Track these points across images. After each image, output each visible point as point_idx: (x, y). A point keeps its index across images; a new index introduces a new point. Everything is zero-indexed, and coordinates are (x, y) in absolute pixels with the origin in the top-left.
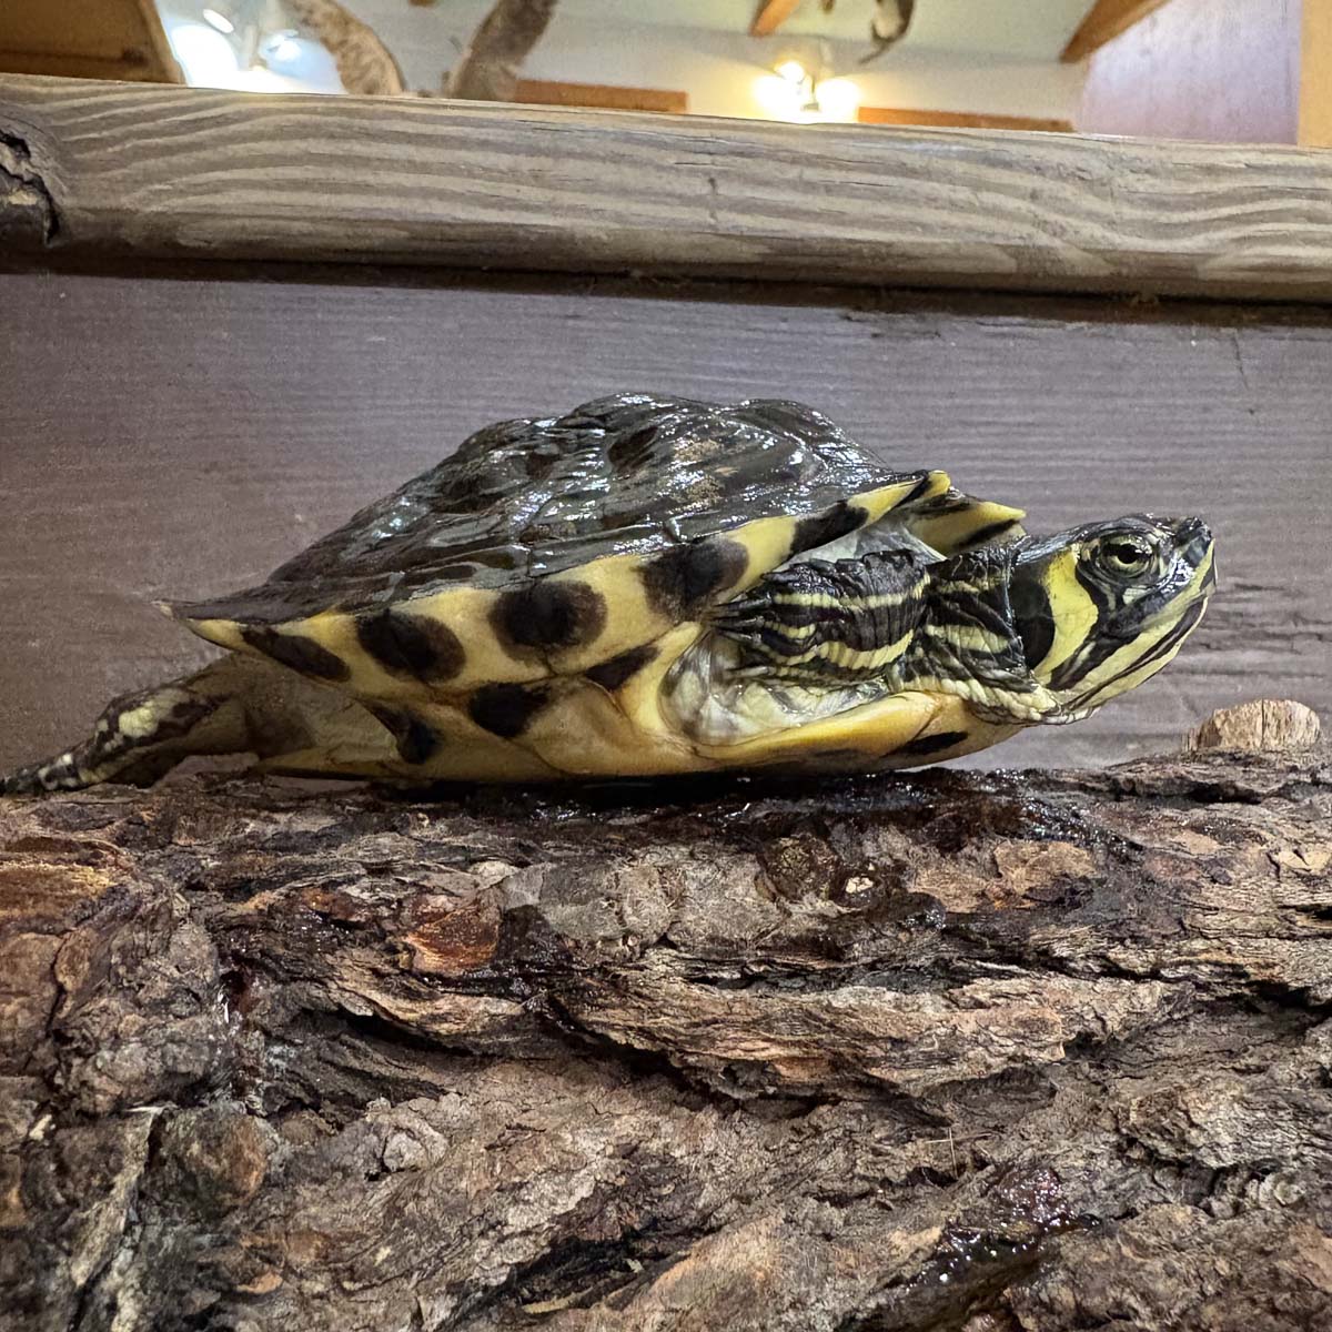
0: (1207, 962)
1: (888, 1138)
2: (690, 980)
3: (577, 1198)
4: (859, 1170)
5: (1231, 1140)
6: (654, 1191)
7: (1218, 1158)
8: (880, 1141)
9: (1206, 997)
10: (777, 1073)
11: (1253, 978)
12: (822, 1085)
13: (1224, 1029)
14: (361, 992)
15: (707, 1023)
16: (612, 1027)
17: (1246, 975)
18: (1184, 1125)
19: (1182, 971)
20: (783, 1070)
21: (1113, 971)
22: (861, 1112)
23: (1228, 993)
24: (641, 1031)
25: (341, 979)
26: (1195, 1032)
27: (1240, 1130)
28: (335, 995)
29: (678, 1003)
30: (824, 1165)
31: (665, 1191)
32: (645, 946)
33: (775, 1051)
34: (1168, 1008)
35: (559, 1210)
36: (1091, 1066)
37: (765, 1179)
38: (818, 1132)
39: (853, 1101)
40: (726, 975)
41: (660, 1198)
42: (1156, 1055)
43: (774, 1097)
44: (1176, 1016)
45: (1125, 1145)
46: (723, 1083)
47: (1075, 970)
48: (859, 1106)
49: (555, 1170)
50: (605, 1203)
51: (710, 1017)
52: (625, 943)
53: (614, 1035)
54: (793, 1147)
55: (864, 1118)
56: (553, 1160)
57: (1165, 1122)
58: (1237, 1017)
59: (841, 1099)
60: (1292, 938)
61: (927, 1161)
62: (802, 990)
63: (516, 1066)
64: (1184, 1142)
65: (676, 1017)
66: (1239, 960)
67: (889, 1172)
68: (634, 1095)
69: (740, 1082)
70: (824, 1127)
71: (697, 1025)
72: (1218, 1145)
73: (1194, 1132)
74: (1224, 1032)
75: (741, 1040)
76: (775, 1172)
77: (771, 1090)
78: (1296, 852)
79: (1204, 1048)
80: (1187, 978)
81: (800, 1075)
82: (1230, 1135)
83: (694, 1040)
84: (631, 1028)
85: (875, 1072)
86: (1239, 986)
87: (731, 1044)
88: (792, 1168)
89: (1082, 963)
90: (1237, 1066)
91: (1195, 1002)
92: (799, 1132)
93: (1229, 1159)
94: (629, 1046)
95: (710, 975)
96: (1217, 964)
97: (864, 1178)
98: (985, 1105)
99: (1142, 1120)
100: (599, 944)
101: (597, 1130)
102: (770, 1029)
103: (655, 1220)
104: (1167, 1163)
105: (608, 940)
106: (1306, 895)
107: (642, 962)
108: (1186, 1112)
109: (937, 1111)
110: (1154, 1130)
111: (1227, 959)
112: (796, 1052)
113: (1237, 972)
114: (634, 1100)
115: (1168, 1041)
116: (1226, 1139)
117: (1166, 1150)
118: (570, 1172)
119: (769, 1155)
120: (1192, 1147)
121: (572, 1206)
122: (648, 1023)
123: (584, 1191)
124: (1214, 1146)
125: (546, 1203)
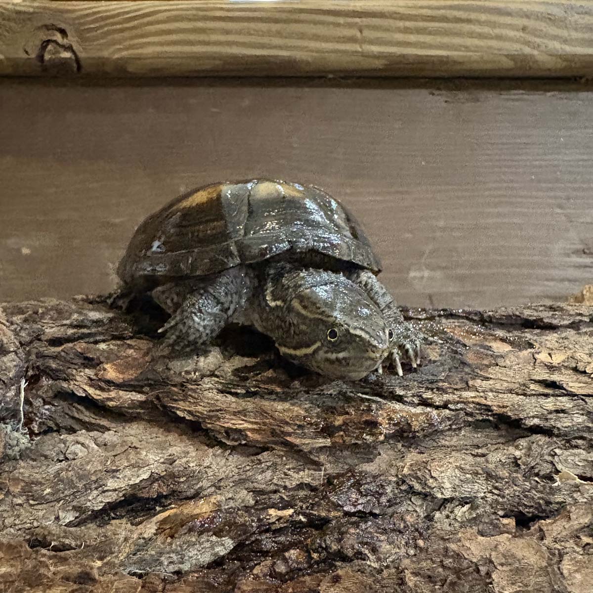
0: (473, 402)
1: (293, 468)
2: (221, 392)
3: (141, 478)
4: (275, 481)
5: (450, 486)
6: (176, 479)
7: (442, 493)
8: (289, 469)
9: (470, 419)
10: (246, 436)
11: (494, 412)
12: (266, 443)
13: (479, 436)
14: (82, 386)
15: (217, 411)
16: (178, 409)
17: (492, 411)
18: (428, 477)
19: (459, 406)
20: (249, 434)
21: (425, 403)
22: (283, 456)
23: (481, 418)
24: (190, 412)
25: (76, 380)
26: (464, 435)
27: (457, 482)
28: (71, 387)
29: (206, 401)
30: (259, 477)
31: (182, 480)
32: (203, 376)
33: (246, 425)
34: (449, 423)
35: (131, 483)
36: (403, 446)
37: (231, 480)
38: (260, 463)
39: (280, 450)
40: (239, 391)
41: (179, 482)
42: (440, 444)
43: (245, 445)
44: (454, 427)
45: (400, 483)
46: (224, 437)
47: (407, 402)
48: (282, 453)
49: (133, 466)
50: (154, 482)
51: (219, 408)
52: (195, 374)
53: (178, 412)
54: (248, 468)
55: (284, 458)
56: (133, 462)
57: (419, 474)
58: (487, 430)
59: (274, 449)
60: (525, 395)
61: (307, 480)
62: (274, 400)
63: (144, 423)
64: (426, 484)
65: (204, 407)
66: (489, 403)
67: (288, 484)
68: (188, 439)
69: (231, 437)
70: (263, 461)
71: (213, 411)
72: (443, 487)
73: (431, 481)
74: (479, 437)
75: (232, 419)
76: (236, 478)
77: (244, 442)
78: (549, 354)
79: (465, 443)
80: (461, 409)
81: (257, 437)
82: (451, 483)
83: (210, 417)
84: (185, 410)
85: (288, 438)
86: (488, 415)
87: (227, 421)
88: (244, 477)
89: (410, 398)
90: (473, 453)
91: (464, 421)
92: (253, 461)
93: (448, 494)
94: (184, 418)
95: (233, 390)
96: (478, 404)
97: (276, 485)
98: (345, 458)
99: (410, 472)
100: (183, 374)
101: (160, 451)
102: (245, 416)
103: (174, 491)
104: (419, 494)
105: (188, 372)
106: (547, 375)
107: (200, 383)
108: (430, 471)
109: (316, 459)
110: (413, 477)
111: (483, 401)
112: (255, 426)
113: (488, 408)
114: (187, 441)
115: (448, 438)
116: (447, 485)
117: (418, 487)
118: (139, 467)
119: (237, 470)
120: (429, 487)
121: (137, 481)
122: (192, 408)
123: (145, 476)
124: (441, 488)
125: (126, 479)
